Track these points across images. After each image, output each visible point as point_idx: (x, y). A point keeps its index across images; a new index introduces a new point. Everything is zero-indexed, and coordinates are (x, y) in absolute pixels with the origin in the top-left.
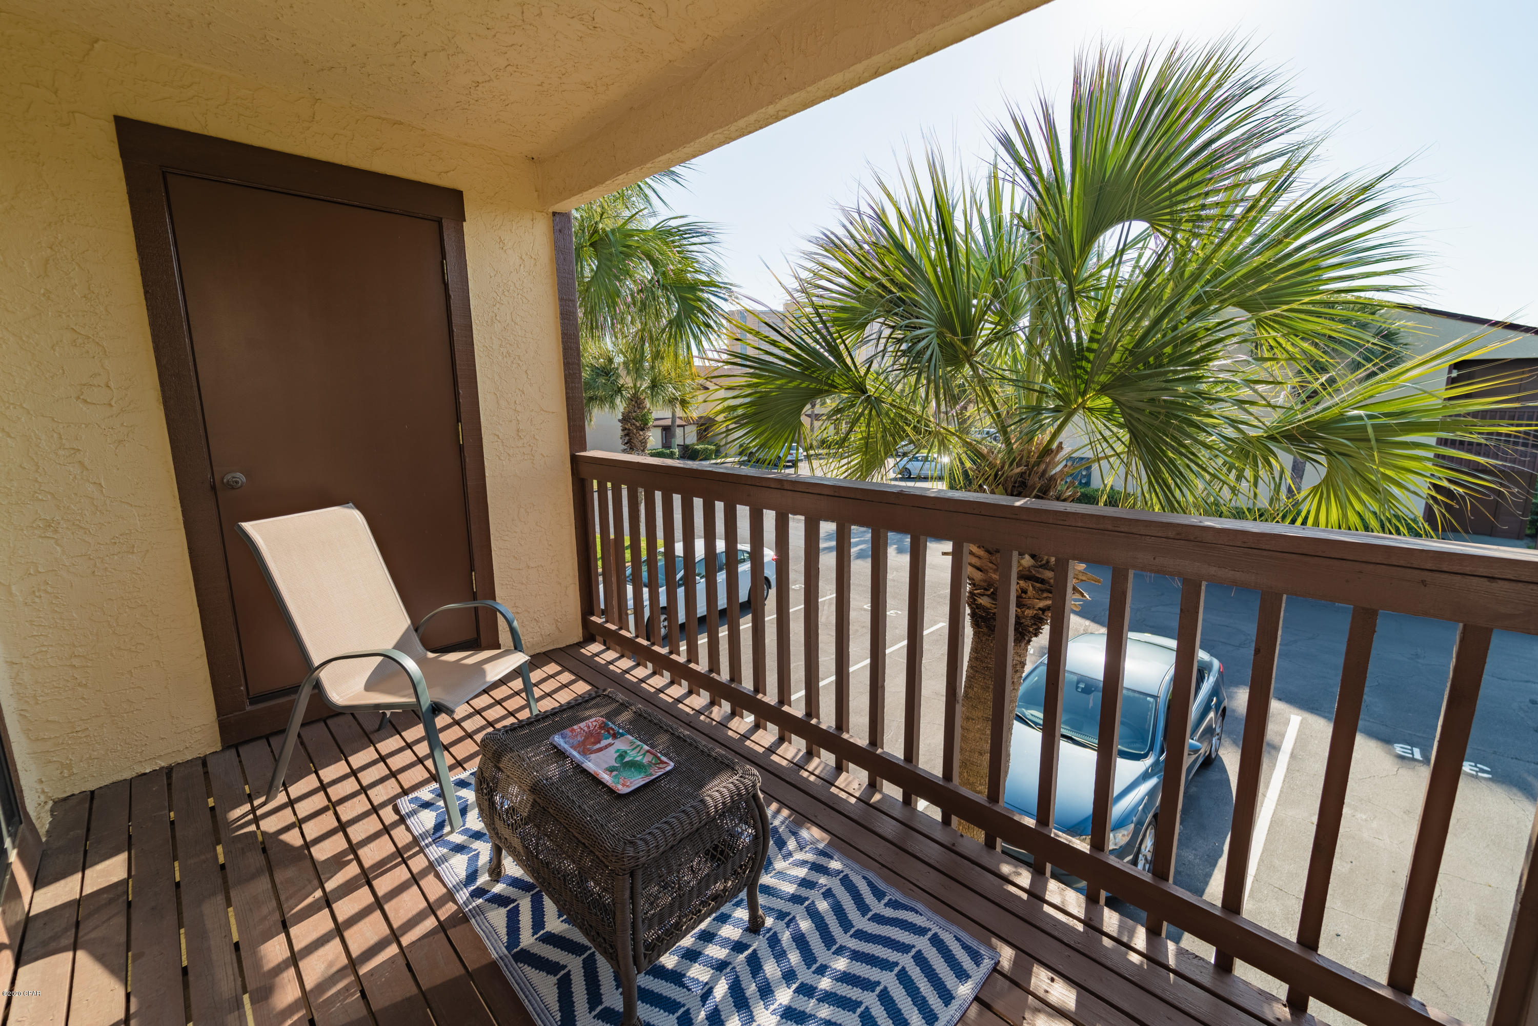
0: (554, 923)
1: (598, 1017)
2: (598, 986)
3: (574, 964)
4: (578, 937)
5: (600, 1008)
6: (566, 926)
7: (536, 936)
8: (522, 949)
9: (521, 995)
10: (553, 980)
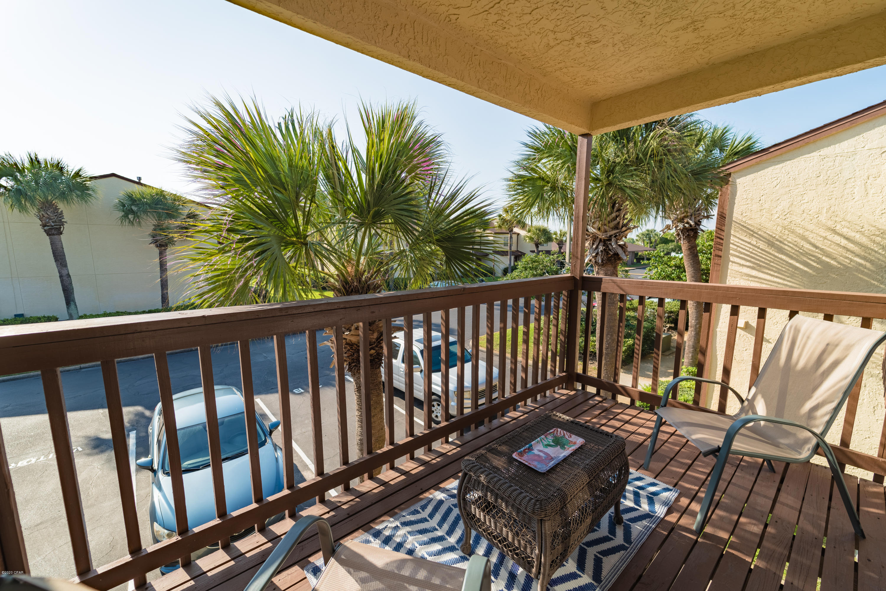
0: (570, 566)
1: (615, 536)
2: (600, 539)
3: (592, 552)
4: (575, 553)
5: (610, 536)
6: (570, 561)
7: (582, 575)
8: (593, 580)
9: (619, 573)
10: (604, 559)
